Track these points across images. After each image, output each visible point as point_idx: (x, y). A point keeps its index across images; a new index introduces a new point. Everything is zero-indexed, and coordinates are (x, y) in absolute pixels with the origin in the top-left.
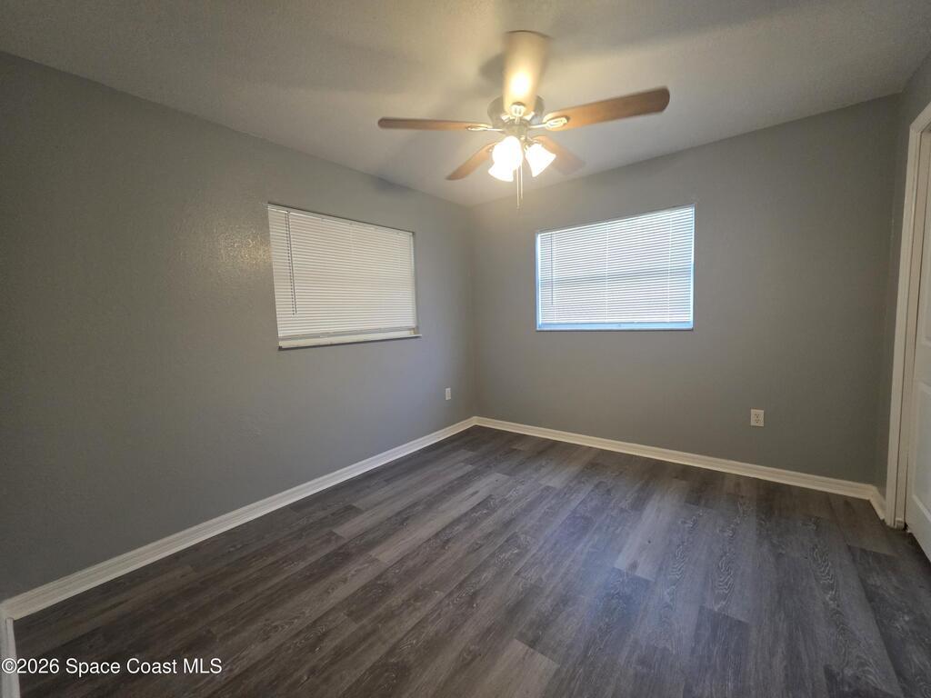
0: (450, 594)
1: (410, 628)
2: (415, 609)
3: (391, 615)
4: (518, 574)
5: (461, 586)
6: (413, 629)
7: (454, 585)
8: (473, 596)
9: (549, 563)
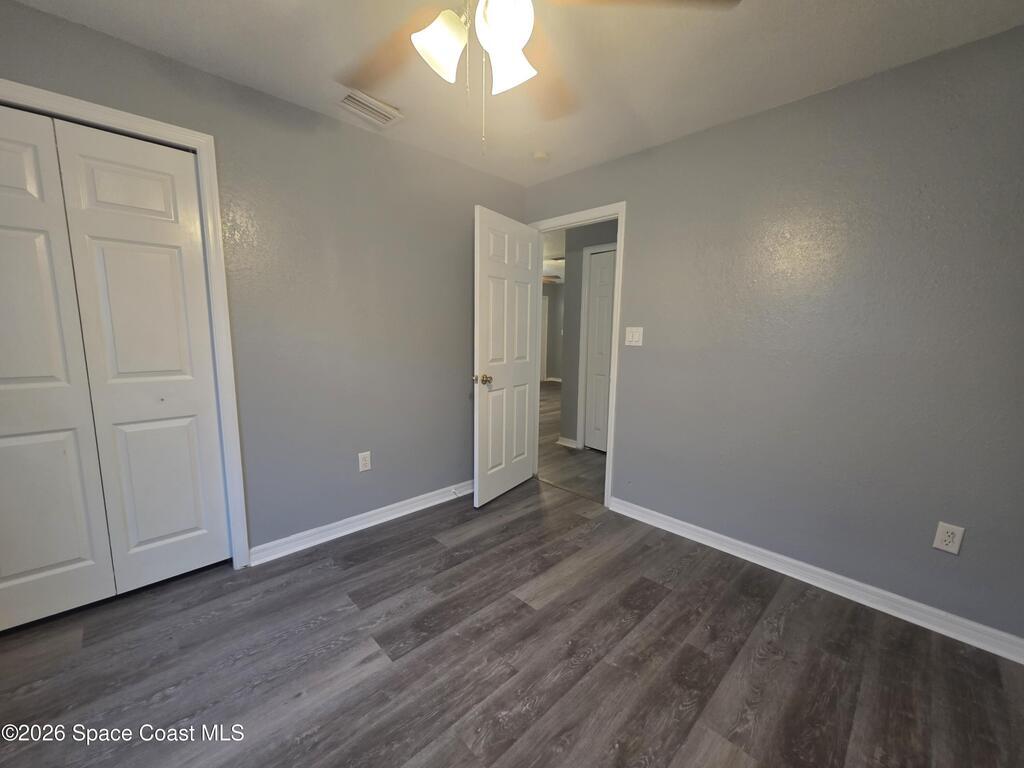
0: (598, 659)
1: (632, 632)
2: (633, 649)
3: (659, 646)
4: (514, 672)
5: (586, 670)
6: (629, 631)
7: (596, 670)
8: (570, 653)
9: (468, 681)
